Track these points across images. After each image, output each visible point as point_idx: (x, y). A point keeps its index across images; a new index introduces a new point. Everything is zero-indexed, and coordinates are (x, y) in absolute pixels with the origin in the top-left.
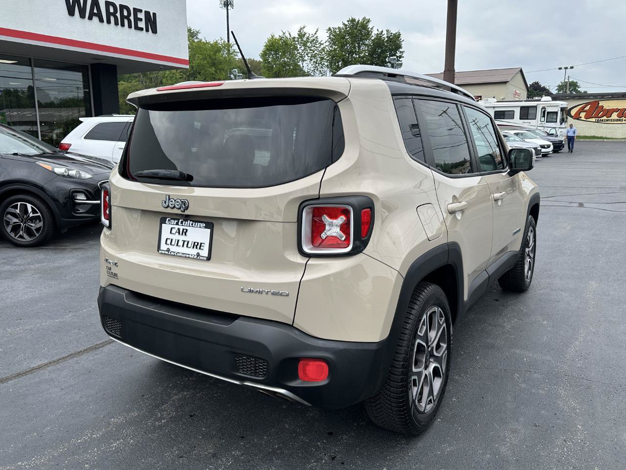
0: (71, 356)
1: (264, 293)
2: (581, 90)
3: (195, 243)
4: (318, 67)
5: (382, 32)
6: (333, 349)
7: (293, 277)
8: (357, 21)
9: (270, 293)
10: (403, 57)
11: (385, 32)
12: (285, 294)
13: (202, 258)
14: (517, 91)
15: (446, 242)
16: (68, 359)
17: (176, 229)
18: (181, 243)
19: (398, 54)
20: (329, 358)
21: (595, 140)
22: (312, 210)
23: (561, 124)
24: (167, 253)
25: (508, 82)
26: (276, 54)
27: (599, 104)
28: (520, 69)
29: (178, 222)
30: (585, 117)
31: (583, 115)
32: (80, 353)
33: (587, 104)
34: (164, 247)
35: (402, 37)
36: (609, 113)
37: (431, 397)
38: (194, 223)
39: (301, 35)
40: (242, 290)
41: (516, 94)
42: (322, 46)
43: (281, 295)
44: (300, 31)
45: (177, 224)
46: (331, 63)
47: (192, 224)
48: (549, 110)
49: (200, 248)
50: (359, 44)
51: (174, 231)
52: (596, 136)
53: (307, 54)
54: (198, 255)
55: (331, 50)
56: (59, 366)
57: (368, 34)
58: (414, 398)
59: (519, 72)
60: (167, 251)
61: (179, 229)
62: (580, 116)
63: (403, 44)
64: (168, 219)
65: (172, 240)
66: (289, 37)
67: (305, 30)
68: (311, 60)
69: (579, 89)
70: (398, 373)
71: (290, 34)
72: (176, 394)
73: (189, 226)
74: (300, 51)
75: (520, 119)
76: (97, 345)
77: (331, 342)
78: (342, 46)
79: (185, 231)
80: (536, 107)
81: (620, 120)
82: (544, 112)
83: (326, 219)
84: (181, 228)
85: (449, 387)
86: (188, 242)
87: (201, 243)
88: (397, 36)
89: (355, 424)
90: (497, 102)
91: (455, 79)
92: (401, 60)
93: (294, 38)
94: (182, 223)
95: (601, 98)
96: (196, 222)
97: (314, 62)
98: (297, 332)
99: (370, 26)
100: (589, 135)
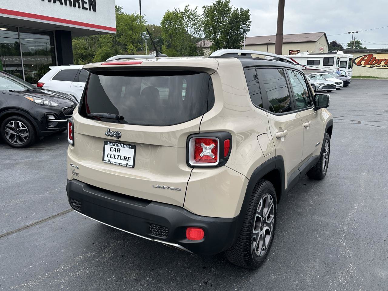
0: (50, 218)
1: (166, 188)
2: (363, 46)
3: (125, 157)
4: (197, 31)
5: (238, 9)
6: (207, 221)
7: (183, 180)
8: (222, 1)
9: (169, 189)
10: (251, 25)
11: (239, 9)
12: (179, 190)
13: (129, 166)
14: (322, 47)
15: (275, 156)
16: (48, 220)
17: (114, 148)
18: (116, 157)
19: (248, 23)
20: (205, 227)
21: (370, 79)
22: (195, 140)
23: (349, 69)
24: (108, 162)
25: (316, 41)
26: (171, 23)
27: (373, 56)
28: (324, 33)
29: (115, 144)
30: (364, 64)
31: (363, 63)
32: (55, 216)
33: (366, 56)
34: (106, 159)
35: (250, 13)
36: (379, 62)
37: (264, 247)
38: (124, 145)
39: (187, 11)
40: (153, 186)
41: (321, 49)
42: (200, 18)
43: (176, 190)
44: (185, 8)
45: (114, 145)
46: (205, 29)
47: (123, 146)
48: (341, 60)
49: (128, 160)
50: (223, 16)
51: (112, 149)
52: (371, 76)
53: (190, 23)
54: (127, 164)
55: (205, 21)
56: (43, 225)
57: (229, 10)
58: (254, 248)
59: (324, 35)
60: (108, 161)
61: (115, 148)
62: (361, 63)
63: (251, 17)
64: (108, 142)
65: (111, 155)
66: (178, 12)
67: (189, 7)
68: (193, 26)
69: (361, 46)
70: (245, 235)
71: (179, 10)
72: (113, 243)
73: (122, 147)
74: (186, 21)
75: (323, 65)
76: (65, 211)
77: (206, 217)
78: (212, 18)
79: (119, 150)
80: (333, 58)
81: (386, 66)
82: (339, 61)
83: (203, 145)
84: (117, 148)
85: (275, 240)
86: (121, 156)
87: (129, 158)
88: (247, 12)
89: (219, 262)
90: (309, 54)
91: (283, 39)
92: (249, 27)
93: (182, 12)
94: (117, 145)
95: (374, 52)
96: (125, 144)
97: (195, 28)
98: (185, 211)
99: (230, 5)
100: (366, 76)
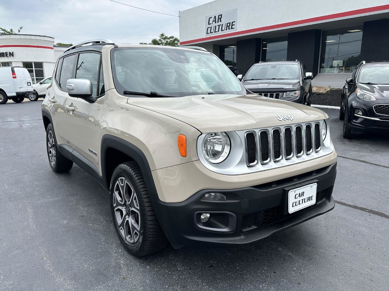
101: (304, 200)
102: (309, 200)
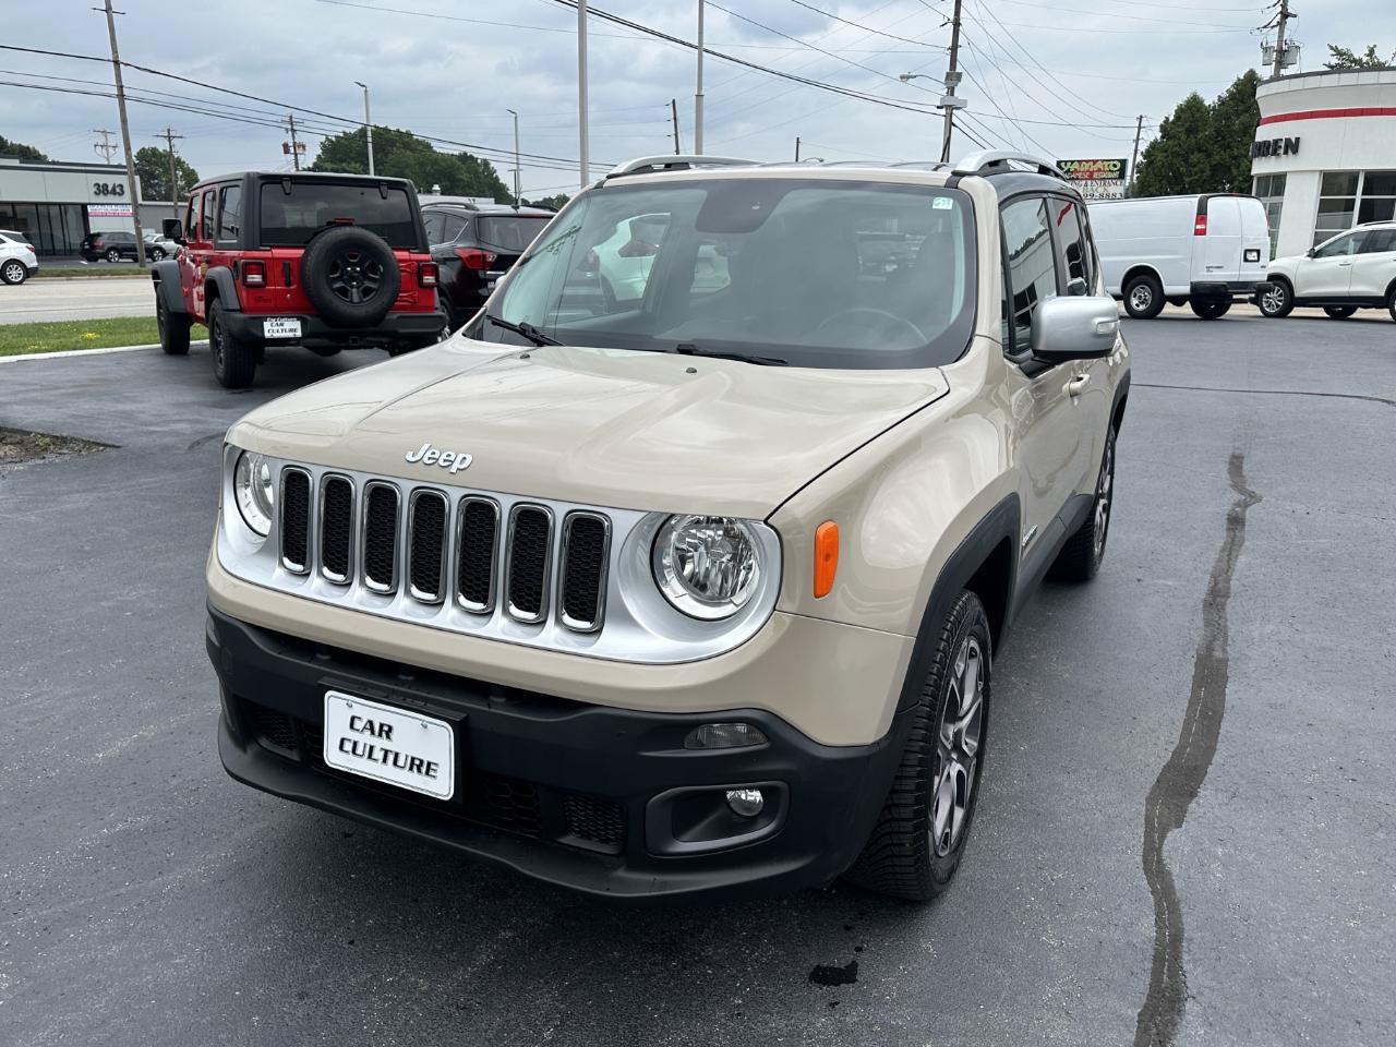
101: (391, 757)
102: (419, 771)
